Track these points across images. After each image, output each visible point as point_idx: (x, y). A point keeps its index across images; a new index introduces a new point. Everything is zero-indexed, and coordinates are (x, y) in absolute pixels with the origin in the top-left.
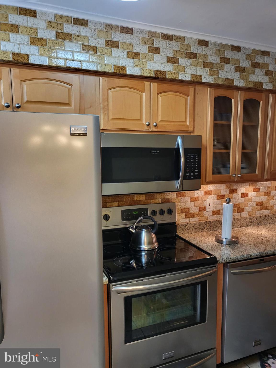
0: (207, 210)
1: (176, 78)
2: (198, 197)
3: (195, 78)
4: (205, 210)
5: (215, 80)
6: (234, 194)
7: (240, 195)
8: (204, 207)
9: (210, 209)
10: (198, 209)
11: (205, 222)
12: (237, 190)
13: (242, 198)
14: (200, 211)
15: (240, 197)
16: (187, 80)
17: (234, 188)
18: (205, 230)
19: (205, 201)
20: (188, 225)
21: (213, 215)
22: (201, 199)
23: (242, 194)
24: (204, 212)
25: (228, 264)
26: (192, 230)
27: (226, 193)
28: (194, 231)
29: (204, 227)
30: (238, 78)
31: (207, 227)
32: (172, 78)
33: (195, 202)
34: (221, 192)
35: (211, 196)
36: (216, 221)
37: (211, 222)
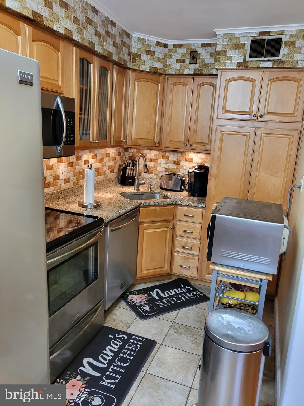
0: (61, 178)
1: (52, 28)
2: (52, 165)
3: (67, 32)
4: (59, 179)
5: (82, 41)
6: (79, 161)
7: (83, 162)
8: (58, 175)
9: (62, 177)
10: (53, 178)
11: (60, 191)
12: (82, 157)
13: (85, 165)
14: (54, 180)
15: (84, 164)
16: (61, 32)
17: (80, 155)
18: (60, 199)
19: (58, 169)
20: (47, 195)
21: (65, 183)
22: (55, 167)
23: (85, 161)
24: (58, 180)
25: (109, 223)
26: (50, 200)
27: (74, 160)
28: (51, 202)
29: (59, 196)
30: (97, 44)
31: (62, 196)
32: (49, 26)
33: (50, 170)
34: (69, 160)
35: (62, 163)
36: (68, 189)
37: (65, 190)
